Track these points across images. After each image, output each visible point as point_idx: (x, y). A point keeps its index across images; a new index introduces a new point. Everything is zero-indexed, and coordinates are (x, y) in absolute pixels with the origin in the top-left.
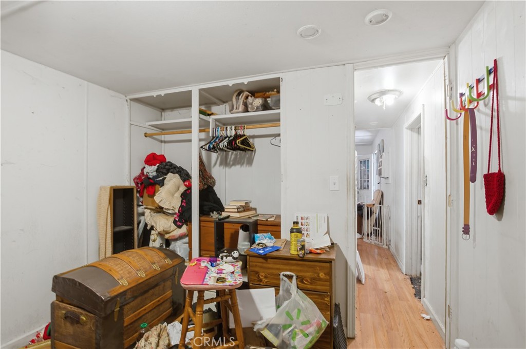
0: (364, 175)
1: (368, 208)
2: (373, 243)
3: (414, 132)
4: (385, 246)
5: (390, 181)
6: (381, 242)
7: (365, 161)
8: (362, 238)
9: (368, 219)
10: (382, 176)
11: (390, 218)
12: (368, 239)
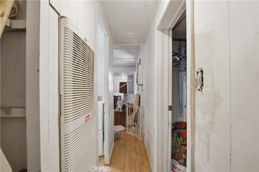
0: (131, 84)
1: (129, 108)
2: (132, 135)
3: (165, 33)
4: (140, 138)
5: (144, 87)
6: (138, 135)
7: (131, 76)
8: (125, 130)
9: (129, 115)
10: (139, 83)
11: (144, 117)
12: (129, 132)
